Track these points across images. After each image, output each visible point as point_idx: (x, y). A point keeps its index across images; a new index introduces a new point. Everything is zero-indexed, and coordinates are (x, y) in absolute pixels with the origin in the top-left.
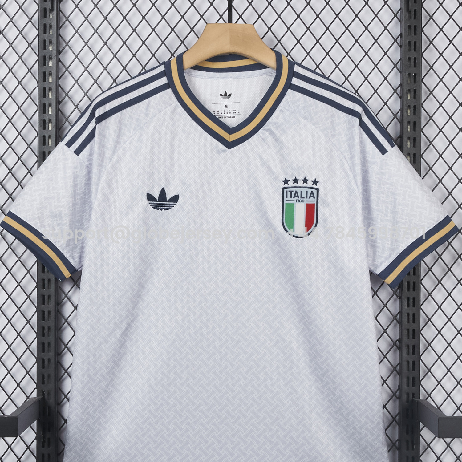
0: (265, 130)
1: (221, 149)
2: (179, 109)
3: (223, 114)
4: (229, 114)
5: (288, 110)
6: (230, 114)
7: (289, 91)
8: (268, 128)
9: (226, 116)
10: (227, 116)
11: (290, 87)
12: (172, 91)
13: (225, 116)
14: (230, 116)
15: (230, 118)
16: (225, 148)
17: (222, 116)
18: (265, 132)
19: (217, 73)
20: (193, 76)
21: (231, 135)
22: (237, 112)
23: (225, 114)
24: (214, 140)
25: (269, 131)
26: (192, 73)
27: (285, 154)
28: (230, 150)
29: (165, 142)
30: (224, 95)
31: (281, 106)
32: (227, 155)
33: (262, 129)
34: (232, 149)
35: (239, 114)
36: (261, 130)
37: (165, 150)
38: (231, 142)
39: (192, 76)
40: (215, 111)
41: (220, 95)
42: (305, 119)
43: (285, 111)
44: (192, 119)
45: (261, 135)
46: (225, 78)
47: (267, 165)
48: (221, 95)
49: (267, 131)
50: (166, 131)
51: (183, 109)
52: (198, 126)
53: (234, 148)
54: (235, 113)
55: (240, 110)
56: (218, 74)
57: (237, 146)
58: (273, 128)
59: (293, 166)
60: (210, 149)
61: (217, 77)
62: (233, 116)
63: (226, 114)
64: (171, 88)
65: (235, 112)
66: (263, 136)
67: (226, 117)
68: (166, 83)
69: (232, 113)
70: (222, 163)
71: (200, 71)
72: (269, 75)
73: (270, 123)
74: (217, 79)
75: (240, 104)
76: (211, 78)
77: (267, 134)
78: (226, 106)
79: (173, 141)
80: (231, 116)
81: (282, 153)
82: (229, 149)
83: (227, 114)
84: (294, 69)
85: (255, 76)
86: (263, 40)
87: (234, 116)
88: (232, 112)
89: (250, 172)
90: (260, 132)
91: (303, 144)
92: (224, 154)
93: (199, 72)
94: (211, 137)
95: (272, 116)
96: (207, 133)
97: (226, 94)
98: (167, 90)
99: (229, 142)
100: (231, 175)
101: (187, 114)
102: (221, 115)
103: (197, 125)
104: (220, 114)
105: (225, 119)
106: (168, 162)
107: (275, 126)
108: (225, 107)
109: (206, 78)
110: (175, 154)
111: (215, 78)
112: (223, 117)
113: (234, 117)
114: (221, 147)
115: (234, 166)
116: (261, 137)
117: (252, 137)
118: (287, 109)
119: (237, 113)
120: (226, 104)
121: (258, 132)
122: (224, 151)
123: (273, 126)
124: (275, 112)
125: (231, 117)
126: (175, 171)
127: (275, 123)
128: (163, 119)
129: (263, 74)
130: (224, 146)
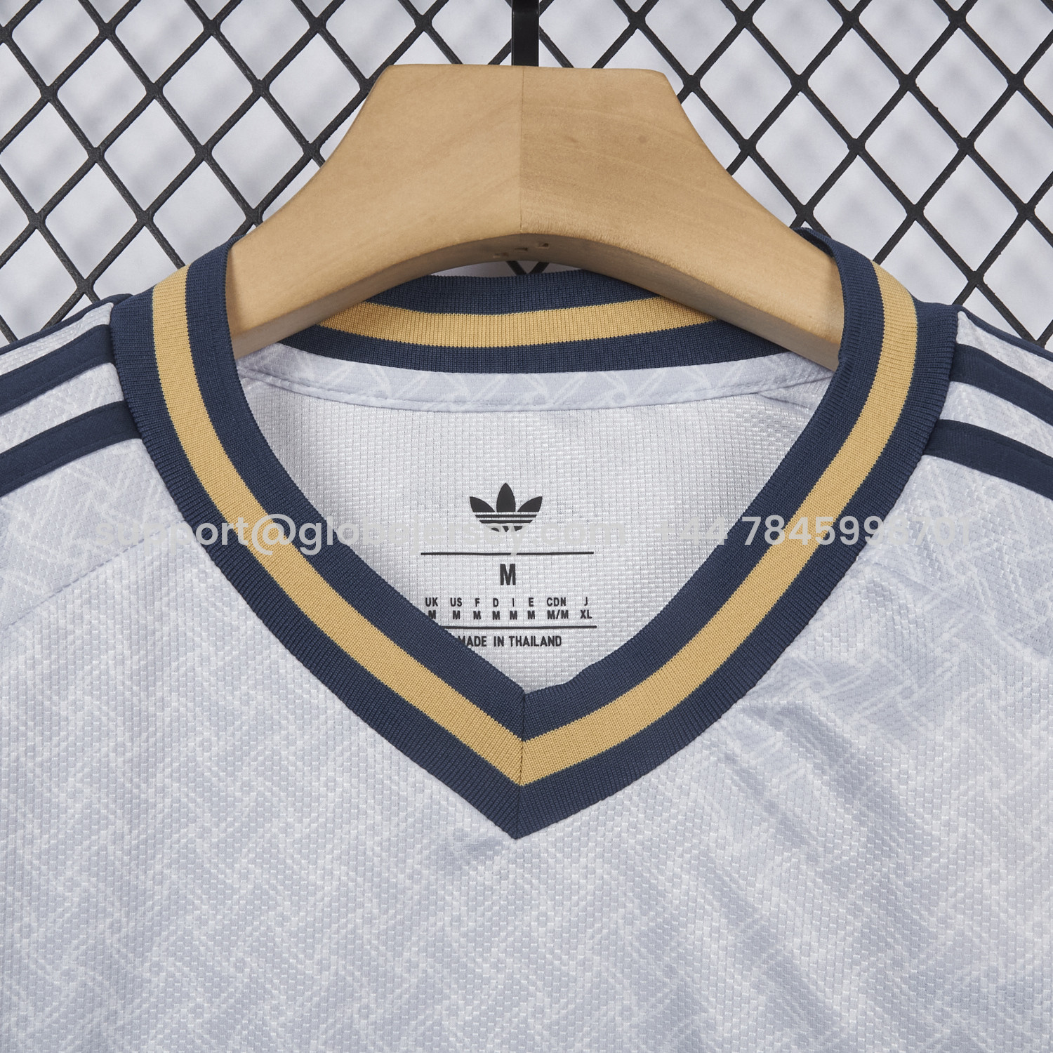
0: (760, 713)
1: (461, 836)
2: (191, 574)
3: (487, 620)
4: (522, 620)
5: (921, 589)
6: (528, 623)
7: (930, 468)
8: (784, 702)
9: (506, 634)
10: (513, 632)
11: (930, 440)
12: (147, 457)
13: (498, 633)
14: (528, 633)
15: (527, 649)
16: (488, 829)
17: (482, 633)
18: (761, 728)
19: (458, 375)
20: (311, 390)
21: (530, 743)
22: (574, 608)
23: (497, 623)
24: (417, 773)
25: (787, 721)
26: (304, 375)
27: (907, 885)
28: (520, 841)
29: (87, 791)
30: (494, 505)
31: (876, 559)
32: (502, 877)
33: (744, 710)
34: (536, 837)
35: (587, 622)
36: (736, 718)
37: (86, 843)
38: (529, 786)
39: (304, 389)
40: (435, 602)
41: (468, 506)
42: (1041, 652)
43: (905, 595)
44: (272, 637)
45: (735, 746)
46: (501, 403)
47: (771, 957)
48: (477, 505)
49: (777, 724)
50: (97, 713)
51: (218, 571)
52: (314, 680)
53: (553, 828)
54: (565, 615)
55: (592, 599)
56: (460, 383)
57: (570, 820)
58: (817, 703)
59: (961, 979)
60: (386, 834)
61: (452, 396)
62: (551, 633)
63: (505, 620)
64: (139, 436)
65: (564, 608)
66: (748, 759)
67: (507, 641)
68: (109, 400)
69: (542, 619)
70: (466, 935)
71: (353, 364)
72: (773, 394)
73: (801, 668)
74: (453, 407)
75: (592, 558)
76: (416, 405)
77: (776, 739)
78: (508, 575)
79: (146, 781)
80: (539, 635)
81: (886, 876)
82: (516, 838)
83: (513, 623)
84: (956, 334)
85: (685, 396)
86: (735, 176)
87: (557, 632)
88: (541, 610)
89: (661, 1001)
90: (724, 728)
91: (1036, 822)
92: (482, 874)
93: (343, 371)
94: (398, 756)
95: (814, 624)
96: (371, 731)
97: (506, 496)
98: (115, 450)
99: (518, 788)
100: (525, 1021)
101: (241, 603)
102: (476, 623)
103: (306, 673)
104: (467, 619)
105: (499, 650)
106: (101, 927)
107: (829, 690)
108: (498, 577)
109: (390, 402)
110: (158, 867)
111: (442, 406)
112: (490, 641)
113: (554, 641)
114: (459, 825)
115: (552, 952)
116: (730, 759)
117: (672, 761)
118: (916, 576)
119: (574, 619)
120: (507, 561)
121: (716, 725)
122: (480, 849)
123: (817, 686)
124: (832, 597)
125: (538, 641)
126: (155, 980)
127: (835, 672)
128: (78, 632)
129: (739, 385)
130: (482, 818)
